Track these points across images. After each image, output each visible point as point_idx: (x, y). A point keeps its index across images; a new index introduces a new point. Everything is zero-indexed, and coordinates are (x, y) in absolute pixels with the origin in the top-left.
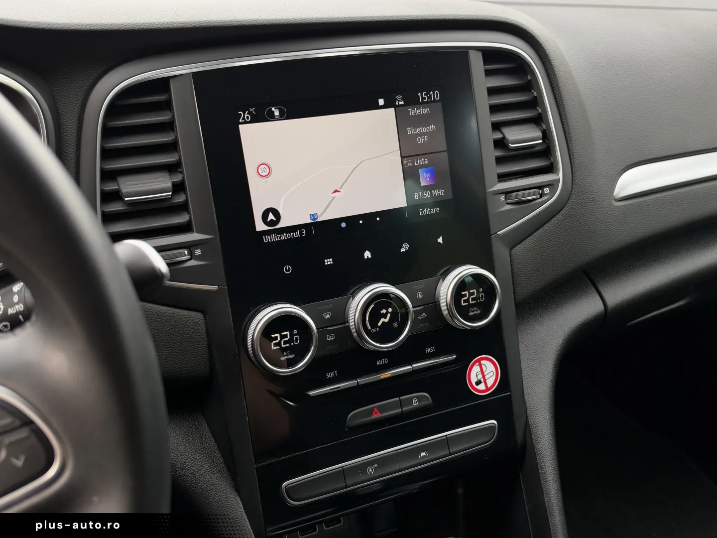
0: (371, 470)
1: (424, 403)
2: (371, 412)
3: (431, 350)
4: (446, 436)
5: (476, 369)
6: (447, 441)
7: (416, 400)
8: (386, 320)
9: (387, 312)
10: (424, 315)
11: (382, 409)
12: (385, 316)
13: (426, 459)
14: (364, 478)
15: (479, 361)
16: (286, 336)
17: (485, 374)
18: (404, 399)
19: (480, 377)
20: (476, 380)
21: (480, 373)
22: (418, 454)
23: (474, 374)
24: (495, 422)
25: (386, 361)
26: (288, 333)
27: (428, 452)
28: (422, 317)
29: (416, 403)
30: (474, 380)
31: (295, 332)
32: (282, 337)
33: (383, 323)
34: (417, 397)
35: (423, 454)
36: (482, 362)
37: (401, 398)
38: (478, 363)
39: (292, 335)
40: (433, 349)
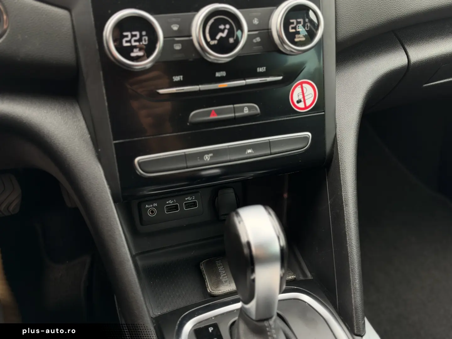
0: (207, 158)
1: (253, 112)
2: (209, 113)
3: (262, 70)
4: (269, 140)
5: (298, 90)
6: (270, 143)
7: (246, 109)
8: (224, 35)
9: (225, 29)
10: (258, 39)
11: (219, 112)
12: (223, 31)
13: (251, 155)
14: (201, 162)
15: (301, 84)
16: (135, 36)
17: (305, 95)
18: (238, 107)
19: (301, 97)
20: (297, 99)
21: (301, 94)
22: (245, 151)
23: (296, 94)
24: (310, 134)
25: (223, 74)
26: (137, 33)
27: (253, 149)
28: (256, 40)
29: (246, 111)
30: (295, 99)
31: (144, 33)
32: (133, 36)
33: (221, 37)
34: (248, 106)
35: (250, 151)
36: (304, 85)
37: (235, 106)
38: (300, 86)
39: (141, 36)
40: (264, 69)
